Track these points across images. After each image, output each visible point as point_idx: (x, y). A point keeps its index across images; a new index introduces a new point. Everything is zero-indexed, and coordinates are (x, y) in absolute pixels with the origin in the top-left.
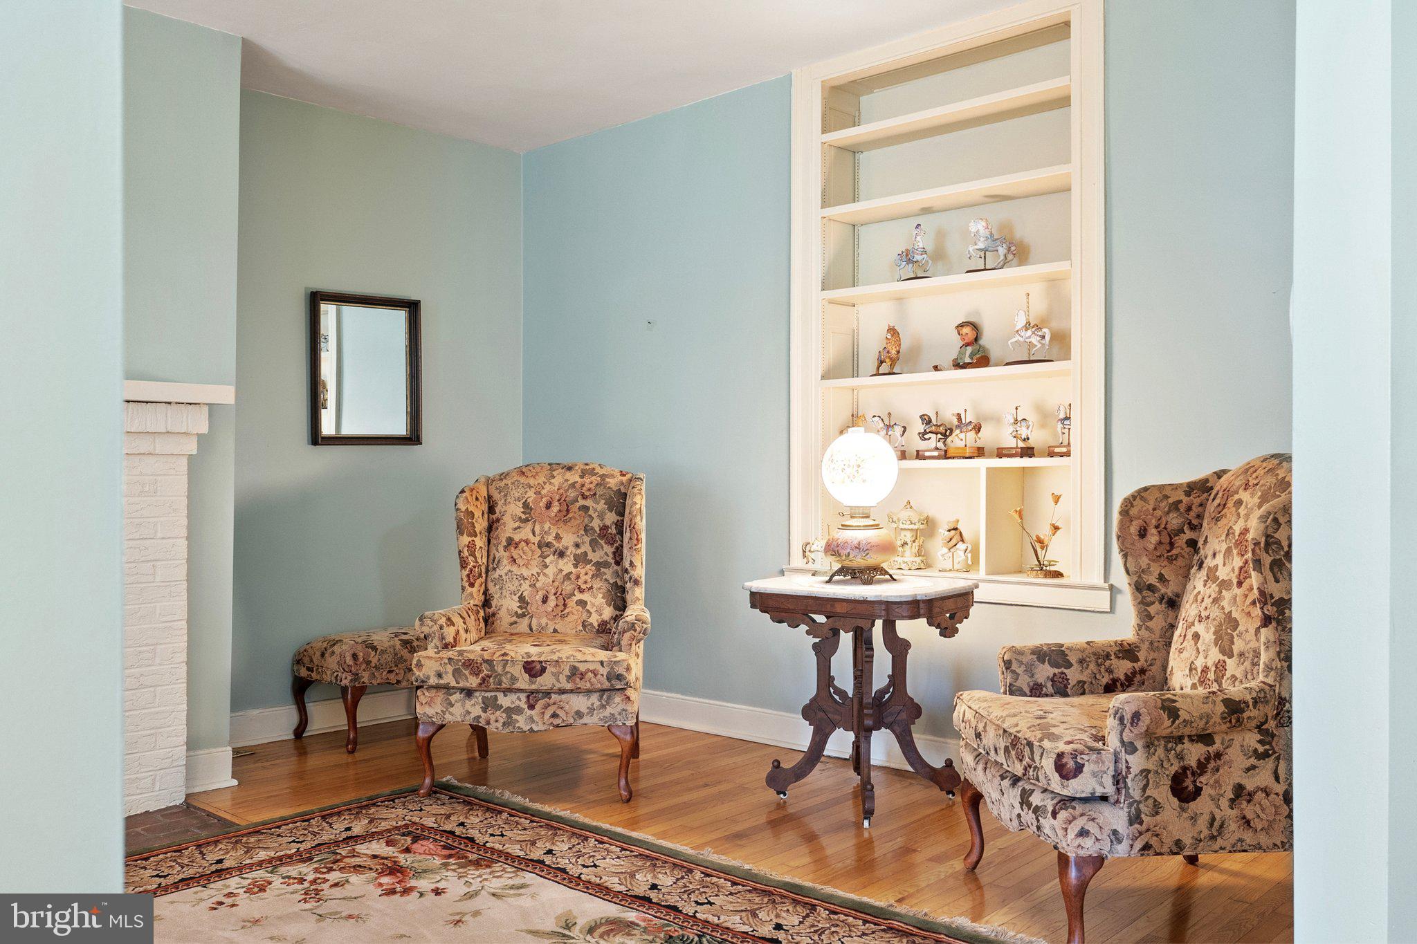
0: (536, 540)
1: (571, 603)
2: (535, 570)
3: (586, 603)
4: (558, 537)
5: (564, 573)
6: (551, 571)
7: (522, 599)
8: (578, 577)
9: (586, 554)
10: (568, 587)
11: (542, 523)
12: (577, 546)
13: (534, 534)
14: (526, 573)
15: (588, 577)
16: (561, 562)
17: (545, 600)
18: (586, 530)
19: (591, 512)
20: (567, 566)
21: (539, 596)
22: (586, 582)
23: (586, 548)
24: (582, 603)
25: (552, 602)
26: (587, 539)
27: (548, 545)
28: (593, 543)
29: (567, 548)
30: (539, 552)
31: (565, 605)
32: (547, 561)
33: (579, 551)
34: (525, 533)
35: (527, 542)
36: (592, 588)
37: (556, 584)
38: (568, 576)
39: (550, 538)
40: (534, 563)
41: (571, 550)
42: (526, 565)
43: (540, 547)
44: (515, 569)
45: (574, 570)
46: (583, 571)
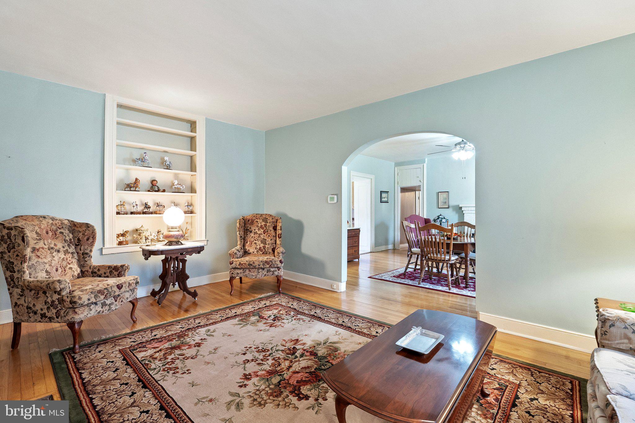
0: (47, 247)
1: (67, 269)
2: (49, 259)
3: (72, 268)
4: (55, 245)
5: (62, 258)
6: (56, 258)
7: (47, 271)
8: (67, 259)
9: (67, 250)
10: (64, 263)
11: (47, 240)
12: (63, 247)
13: (45, 245)
14: (46, 261)
15: (70, 258)
16: (59, 254)
17: (57, 270)
18: (65, 241)
19: (64, 234)
20: (62, 255)
21: (54, 269)
22: (70, 260)
23: (67, 248)
24: (71, 268)
25: (60, 270)
26: (66, 244)
27: (52, 248)
28: (69, 245)
29: (60, 249)
30: (49, 252)
31: (65, 270)
32: (54, 254)
33: (65, 249)
34: (41, 244)
35: (43, 248)
36: (72, 262)
37: (60, 263)
38: (63, 259)
39: (52, 246)
40: (48, 256)
41: (62, 249)
42: (45, 258)
43: (49, 250)
44: (40, 260)
45: (65, 257)
46: (68, 256)
